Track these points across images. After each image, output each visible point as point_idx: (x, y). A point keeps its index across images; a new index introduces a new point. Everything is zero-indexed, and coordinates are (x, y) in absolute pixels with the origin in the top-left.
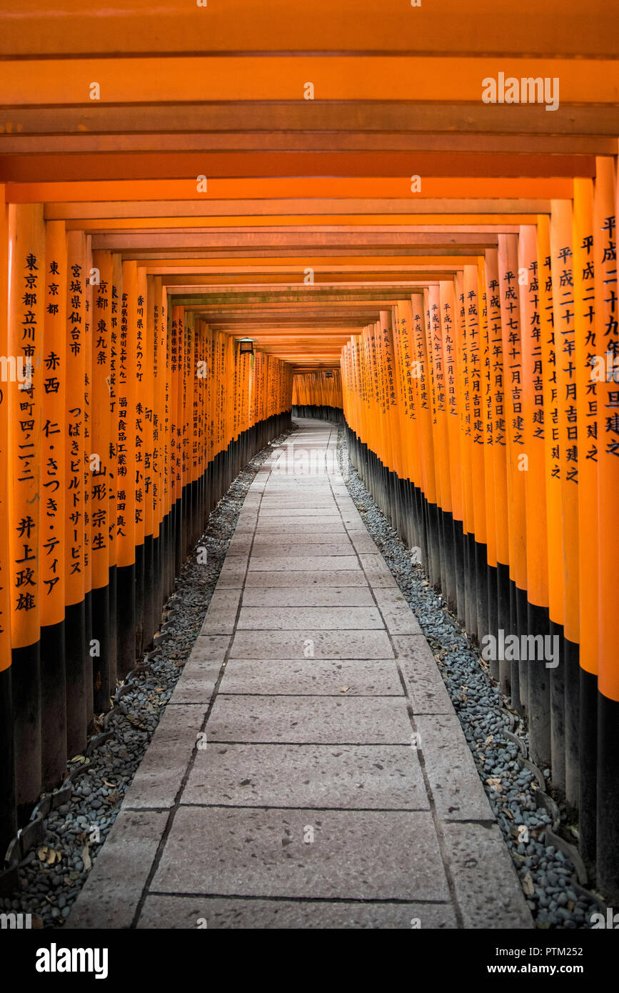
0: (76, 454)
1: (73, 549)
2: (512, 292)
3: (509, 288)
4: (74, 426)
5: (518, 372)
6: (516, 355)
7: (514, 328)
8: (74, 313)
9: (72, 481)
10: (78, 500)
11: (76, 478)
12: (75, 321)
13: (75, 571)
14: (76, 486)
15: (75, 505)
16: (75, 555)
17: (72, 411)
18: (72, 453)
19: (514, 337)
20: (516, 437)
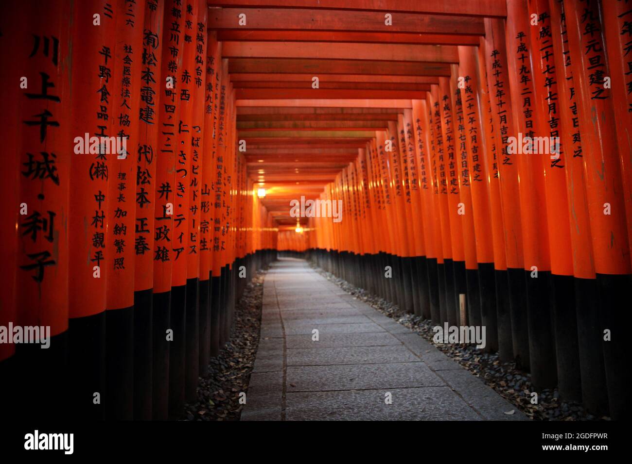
0: (196, 161)
1: (192, 234)
2: (498, 63)
3: (495, 61)
4: (196, 139)
5: (505, 116)
6: (503, 105)
7: (500, 87)
8: (198, 56)
9: (193, 181)
10: (196, 196)
11: (195, 179)
12: (199, 62)
13: (192, 251)
14: (195, 185)
15: (194, 200)
16: (193, 240)
17: (195, 127)
18: (193, 159)
19: (500, 93)
20: (504, 160)
